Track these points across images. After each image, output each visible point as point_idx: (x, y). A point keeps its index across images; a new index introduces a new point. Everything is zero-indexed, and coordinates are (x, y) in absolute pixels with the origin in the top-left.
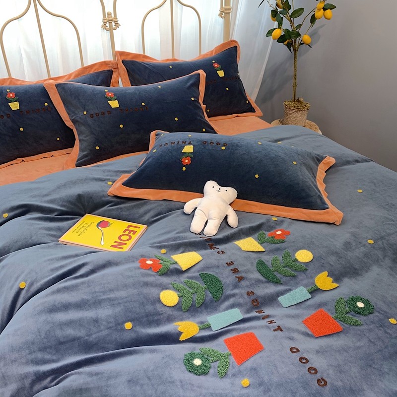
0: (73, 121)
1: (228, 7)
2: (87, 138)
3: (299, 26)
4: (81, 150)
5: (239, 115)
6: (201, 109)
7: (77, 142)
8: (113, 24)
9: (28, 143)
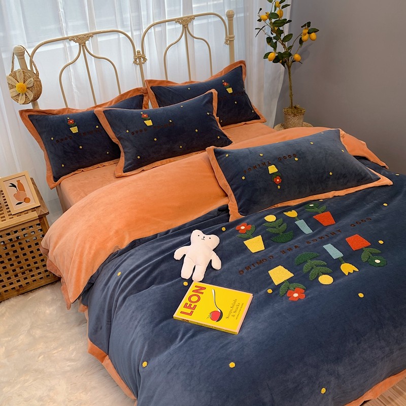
0: (118, 138)
1: (232, 36)
2: (130, 150)
3: (290, 47)
4: (126, 160)
5: (247, 122)
6: (216, 121)
7: (122, 154)
8: (142, 59)
9: (86, 158)
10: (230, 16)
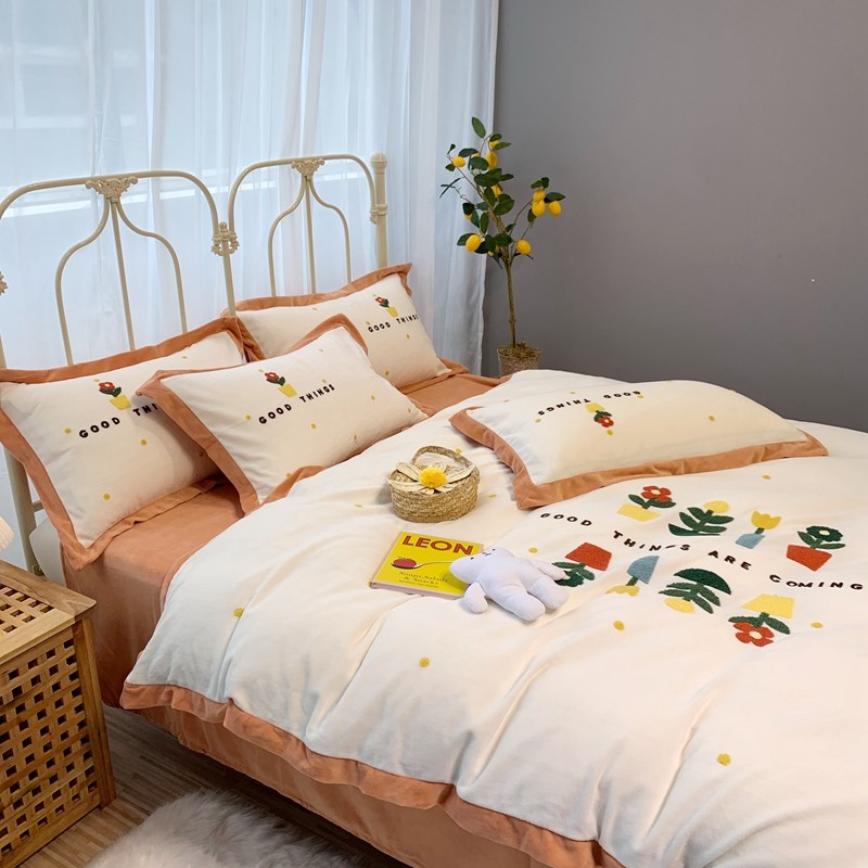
1: (381, 206)
3: (510, 227)
8: (230, 243)
10: (380, 165)
